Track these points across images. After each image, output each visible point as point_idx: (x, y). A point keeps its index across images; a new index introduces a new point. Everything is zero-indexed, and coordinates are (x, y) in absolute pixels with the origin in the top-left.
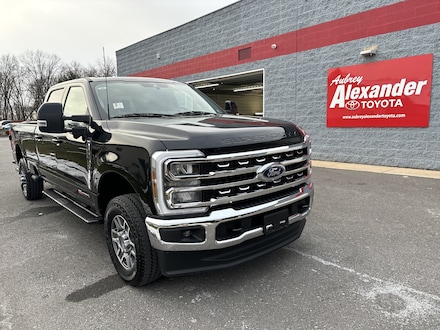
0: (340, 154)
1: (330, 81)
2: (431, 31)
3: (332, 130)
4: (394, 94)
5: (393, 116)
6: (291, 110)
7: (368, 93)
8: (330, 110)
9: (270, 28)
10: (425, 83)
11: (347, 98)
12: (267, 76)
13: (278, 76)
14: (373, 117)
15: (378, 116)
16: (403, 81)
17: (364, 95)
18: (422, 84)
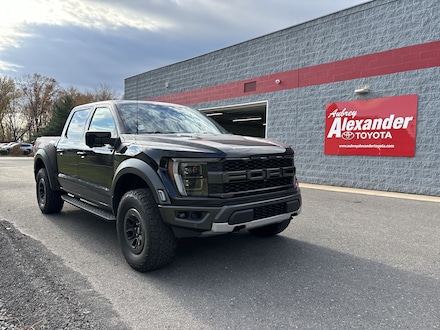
0: (337, 179)
1: (328, 113)
2: (416, 75)
3: (329, 157)
4: (384, 127)
5: (383, 146)
6: (292, 138)
7: (362, 125)
8: (327, 139)
9: (275, 65)
10: (411, 119)
11: (343, 129)
12: (270, 107)
13: (281, 108)
14: (366, 146)
15: (370, 146)
16: (392, 116)
17: (358, 127)
18: (408, 119)
